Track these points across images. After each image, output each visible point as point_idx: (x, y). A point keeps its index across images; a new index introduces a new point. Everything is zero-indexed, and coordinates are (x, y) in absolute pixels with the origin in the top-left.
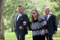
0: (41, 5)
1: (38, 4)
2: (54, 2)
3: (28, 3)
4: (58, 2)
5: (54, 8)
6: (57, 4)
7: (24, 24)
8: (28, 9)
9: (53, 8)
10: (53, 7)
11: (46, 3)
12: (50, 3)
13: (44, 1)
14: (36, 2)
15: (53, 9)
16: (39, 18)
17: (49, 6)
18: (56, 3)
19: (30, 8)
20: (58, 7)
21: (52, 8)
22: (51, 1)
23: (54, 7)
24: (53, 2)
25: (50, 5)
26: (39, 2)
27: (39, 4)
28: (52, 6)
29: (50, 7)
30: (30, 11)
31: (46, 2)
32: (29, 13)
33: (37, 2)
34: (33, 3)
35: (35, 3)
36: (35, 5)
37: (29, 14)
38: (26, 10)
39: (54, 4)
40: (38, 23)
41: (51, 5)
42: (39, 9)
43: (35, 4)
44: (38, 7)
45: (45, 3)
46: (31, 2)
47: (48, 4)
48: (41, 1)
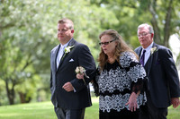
0: (57, 14)
1: (47, 12)
2: (103, 5)
3: (11, 7)
4: (116, 7)
5: (102, 26)
6: (110, 12)
7: (78, 76)
8: (12, 28)
9: (98, 26)
10: (98, 21)
11: (75, 9)
12: (87, 10)
13: (67, 3)
14: (38, 5)
15: (97, 30)
16: (122, 58)
17: (84, 19)
18: (109, 9)
19: (18, 24)
20: (116, 22)
21: (94, 26)
22: (92, 3)
23: (101, 22)
24: (99, 5)
25: (90, 15)
26: (50, 5)
27: (51, 11)
28: (95, 20)
29: (87, 22)
30: (17, 35)
31: (74, 7)
32: (14, 43)
33: (42, 6)
34: (28, 7)
35: (35, 7)
36: (36, 15)
37: (13, 47)
38: (5, 31)
39: (102, 13)
40: (118, 71)
41: (92, 17)
42: (49, 28)
43: (35, 11)
44: (48, 21)
45: (70, 9)
46: (23, 5)
47: (81, 11)
48: (57, 2)
